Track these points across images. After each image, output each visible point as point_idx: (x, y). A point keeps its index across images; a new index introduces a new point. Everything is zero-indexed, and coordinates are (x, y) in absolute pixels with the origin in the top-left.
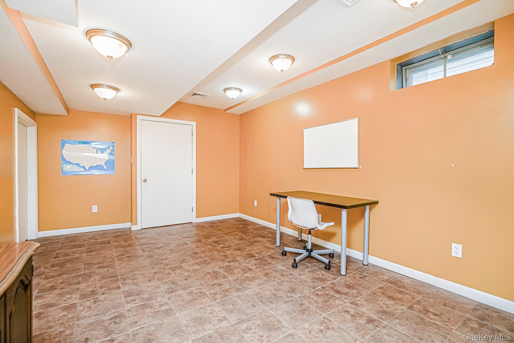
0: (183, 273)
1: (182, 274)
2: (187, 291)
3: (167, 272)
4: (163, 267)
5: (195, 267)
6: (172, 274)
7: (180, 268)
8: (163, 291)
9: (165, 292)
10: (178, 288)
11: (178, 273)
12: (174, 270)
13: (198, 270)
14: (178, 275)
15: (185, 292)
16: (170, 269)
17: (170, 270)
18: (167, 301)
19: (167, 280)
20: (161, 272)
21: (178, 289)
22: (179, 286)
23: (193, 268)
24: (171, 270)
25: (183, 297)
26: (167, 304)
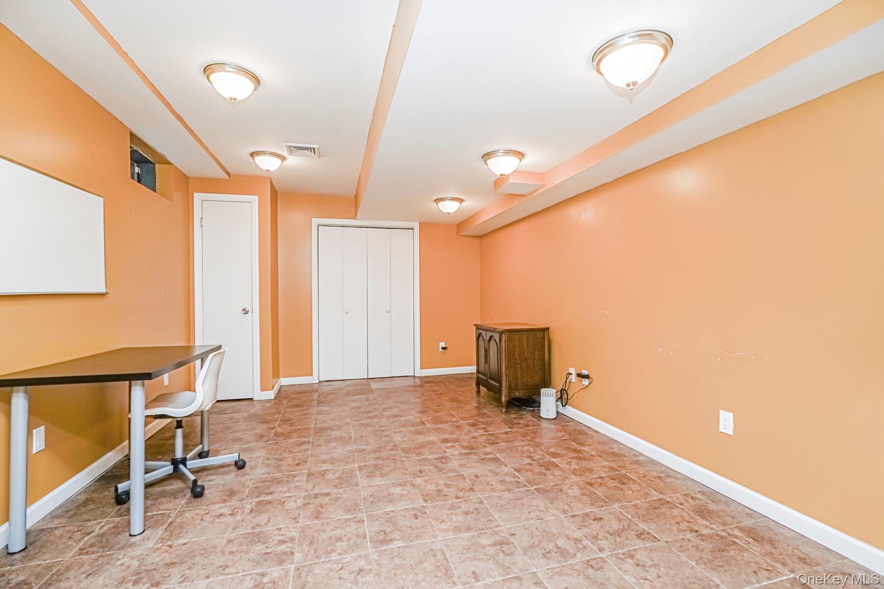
0: (423, 484)
1: (426, 481)
2: (423, 457)
3: (452, 490)
4: (461, 502)
5: (399, 492)
6: (442, 485)
7: (427, 495)
8: (453, 461)
9: (450, 459)
10: (435, 462)
11: (432, 483)
12: (439, 491)
13: (396, 484)
14: (433, 481)
15: (426, 455)
16: (446, 495)
17: (446, 493)
18: (447, 450)
19: (450, 475)
20: (461, 490)
21: (433, 460)
22: (433, 464)
23: (404, 490)
24: (444, 493)
25: (430, 452)
26: (447, 448)
